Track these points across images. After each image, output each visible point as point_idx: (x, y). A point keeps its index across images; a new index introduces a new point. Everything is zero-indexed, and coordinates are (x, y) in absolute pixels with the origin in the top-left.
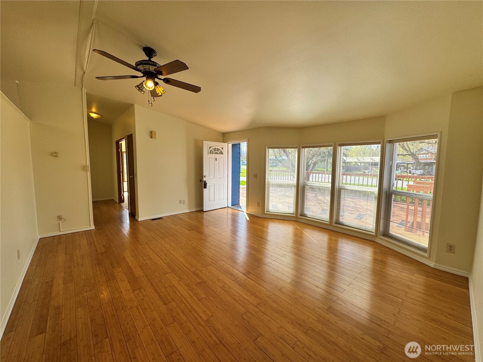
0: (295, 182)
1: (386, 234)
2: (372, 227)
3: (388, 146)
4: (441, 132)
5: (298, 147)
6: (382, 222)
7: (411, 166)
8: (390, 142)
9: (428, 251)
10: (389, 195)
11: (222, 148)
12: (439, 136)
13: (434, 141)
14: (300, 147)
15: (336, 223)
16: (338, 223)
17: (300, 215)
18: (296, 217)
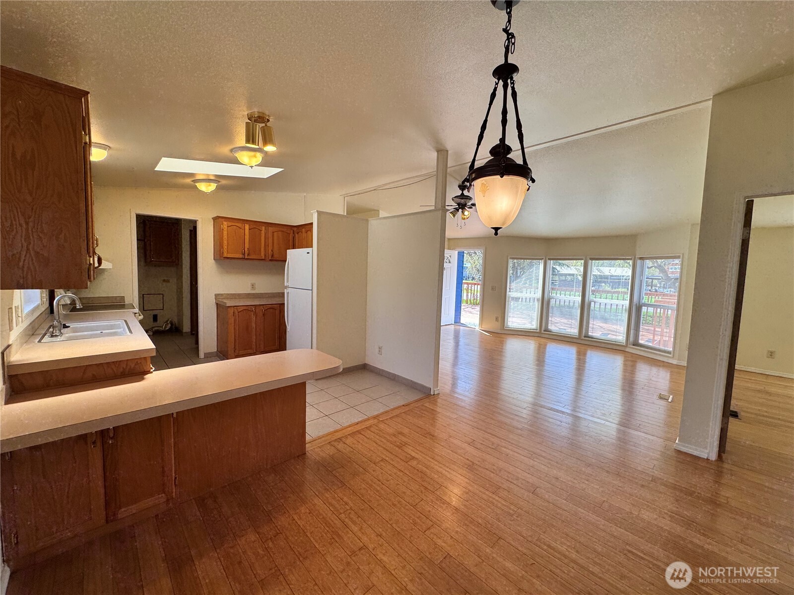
0: (539, 294)
1: (636, 344)
2: (622, 337)
3: (639, 262)
4: (683, 254)
5: (544, 259)
6: (632, 332)
7: (657, 281)
8: (641, 258)
9: (672, 353)
10: (639, 307)
11: (450, 256)
12: (681, 257)
13: (677, 261)
14: (547, 258)
15: (585, 337)
16: (587, 336)
17: (544, 331)
18: (540, 332)
